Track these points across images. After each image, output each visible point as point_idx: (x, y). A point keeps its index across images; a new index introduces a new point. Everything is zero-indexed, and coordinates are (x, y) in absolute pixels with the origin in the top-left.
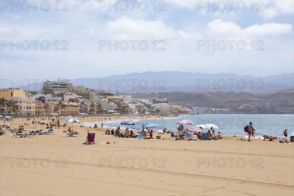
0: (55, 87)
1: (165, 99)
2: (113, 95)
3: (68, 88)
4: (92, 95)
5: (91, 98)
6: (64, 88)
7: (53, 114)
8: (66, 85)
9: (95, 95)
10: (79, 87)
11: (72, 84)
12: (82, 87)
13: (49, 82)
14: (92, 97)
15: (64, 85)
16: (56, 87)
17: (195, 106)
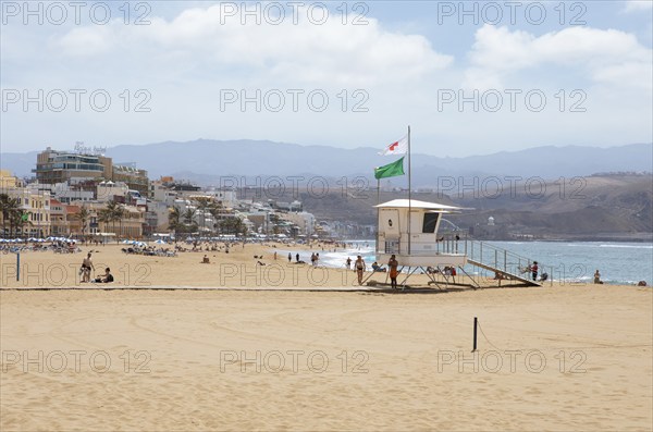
0: (70, 166)
1: (296, 202)
2: (196, 189)
3: (102, 169)
4: (153, 188)
5: (150, 194)
6: (92, 168)
7: (104, 234)
8: (96, 161)
9: (160, 188)
10: (125, 169)
11: (110, 160)
12: (130, 169)
13: (53, 152)
14: (153, 194)
15: (92, 161)
16: (74, 167)
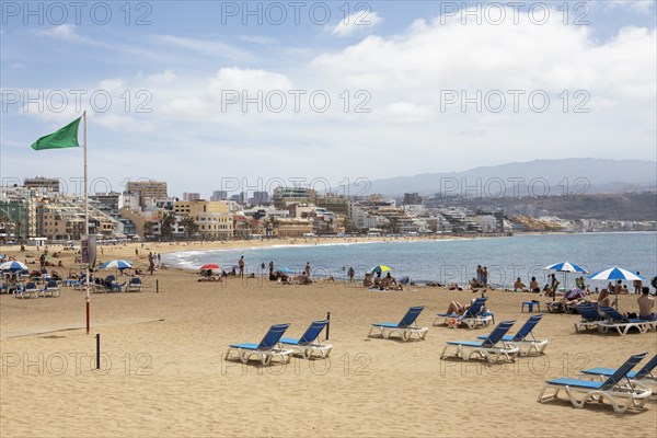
2: (389, 204)
4: (351, 205)
9: (355, 205)
14: (351, 209)
17: (590, 218)
